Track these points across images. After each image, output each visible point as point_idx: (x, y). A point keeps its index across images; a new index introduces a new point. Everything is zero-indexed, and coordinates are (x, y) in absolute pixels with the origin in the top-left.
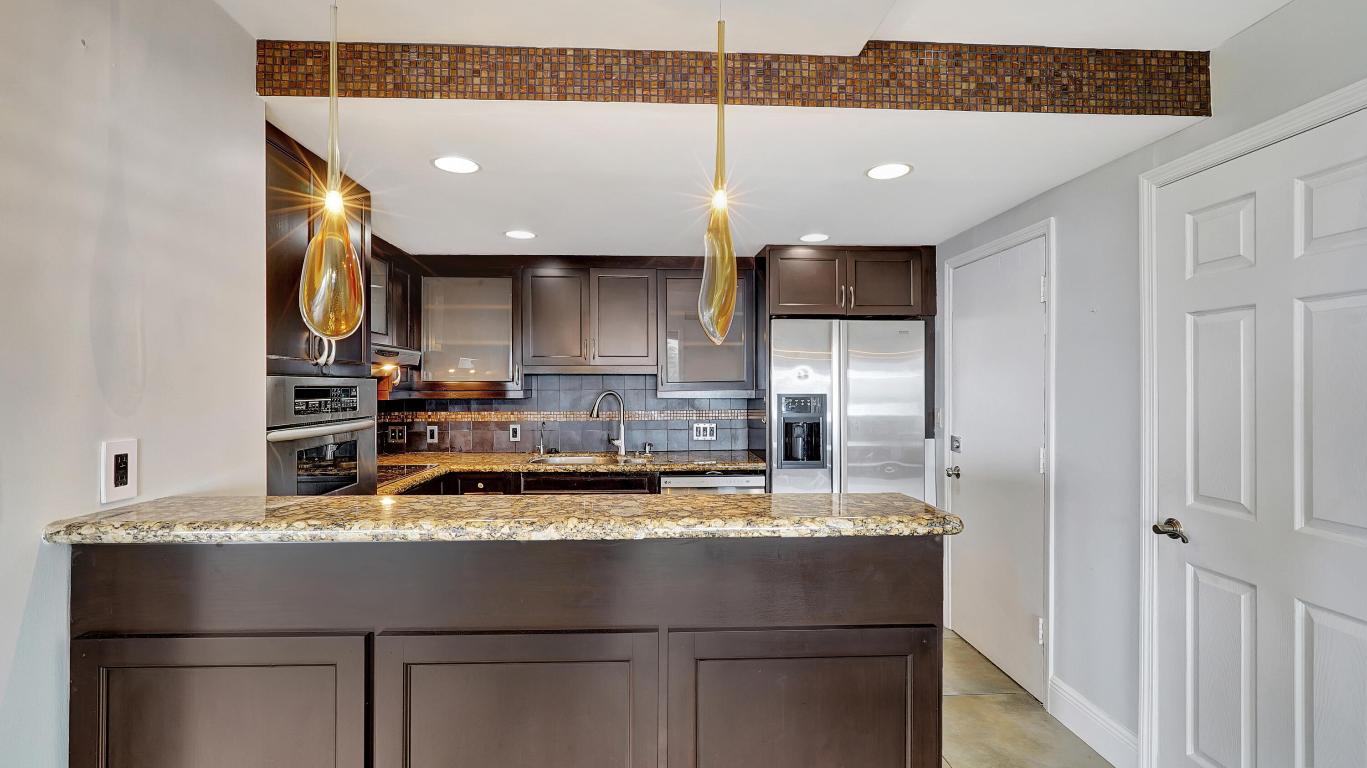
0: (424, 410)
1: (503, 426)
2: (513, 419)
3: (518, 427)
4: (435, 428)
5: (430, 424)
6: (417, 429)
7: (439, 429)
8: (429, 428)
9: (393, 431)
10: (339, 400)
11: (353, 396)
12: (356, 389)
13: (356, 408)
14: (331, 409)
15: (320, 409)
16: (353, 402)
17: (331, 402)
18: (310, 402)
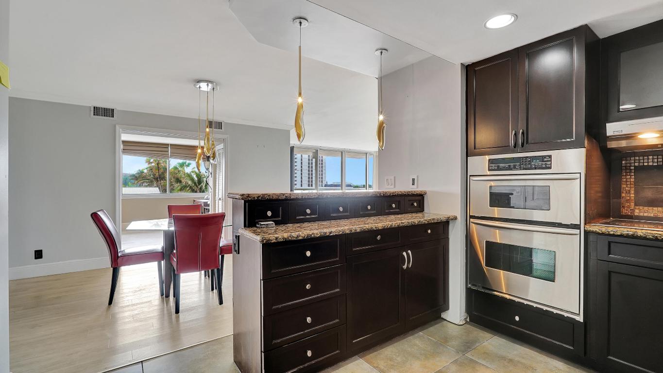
10: (529, 164)
11: (547, 161)
12: (550, 156)
13: (550, 168)
14: (520, 169)
15: (509, 169)
16: (546, 164)
17: (520, 165)
18: (502, 165)
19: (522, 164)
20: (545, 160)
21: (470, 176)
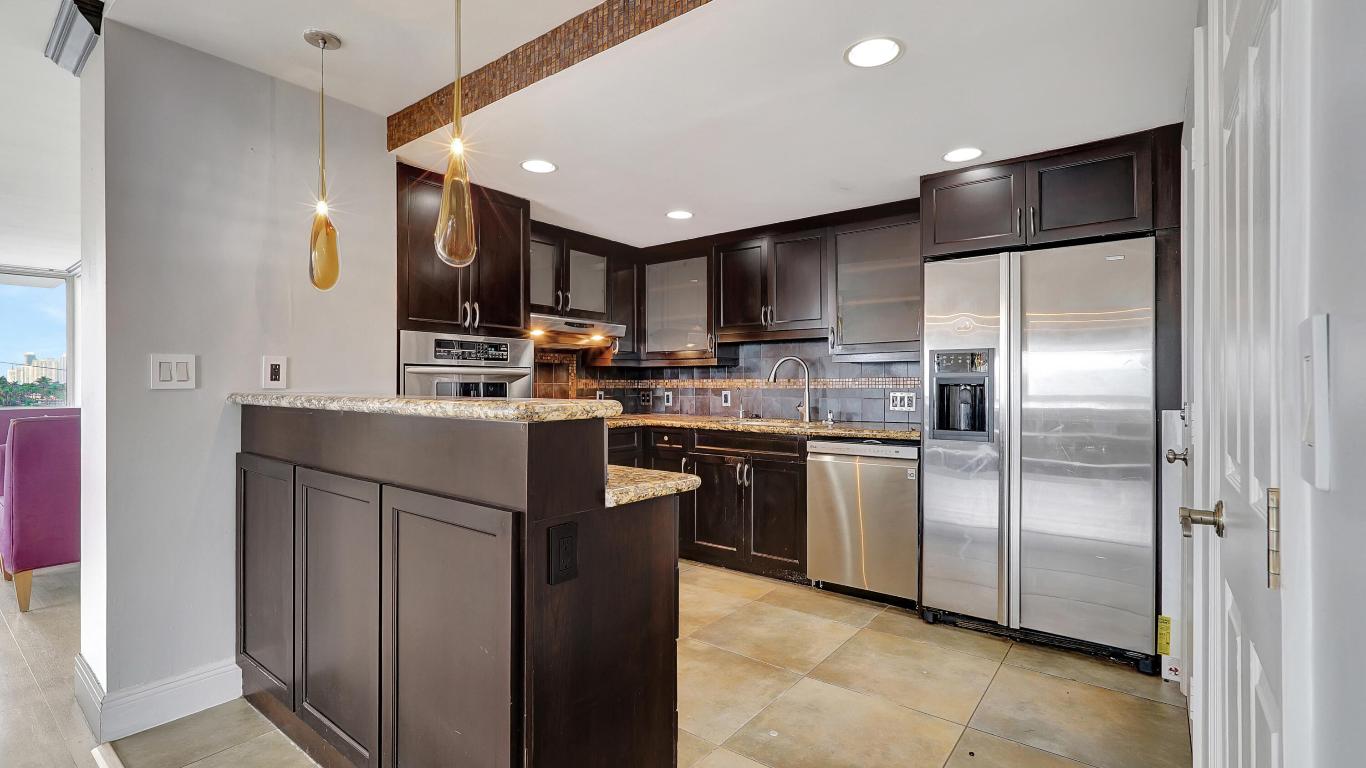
0: (663, 378)
1: (717, 392)
2: (724, 387)
3: (728, 393)
4: (670, 394)
5: (667, 390)
6: (659, 393)
7: (673, 395)
8: (666, 393)
9: (643, 395)
10: (486, 352)
11: (503, 351)
12: (506, 345)
13: (506, 360)
14: (477, 358)
15: (463, 357)
16: (502, 355)
17: (476, 353)
18: (453, 351)
19: (479, 352)
20: (502, 348)
21: (405, 365)
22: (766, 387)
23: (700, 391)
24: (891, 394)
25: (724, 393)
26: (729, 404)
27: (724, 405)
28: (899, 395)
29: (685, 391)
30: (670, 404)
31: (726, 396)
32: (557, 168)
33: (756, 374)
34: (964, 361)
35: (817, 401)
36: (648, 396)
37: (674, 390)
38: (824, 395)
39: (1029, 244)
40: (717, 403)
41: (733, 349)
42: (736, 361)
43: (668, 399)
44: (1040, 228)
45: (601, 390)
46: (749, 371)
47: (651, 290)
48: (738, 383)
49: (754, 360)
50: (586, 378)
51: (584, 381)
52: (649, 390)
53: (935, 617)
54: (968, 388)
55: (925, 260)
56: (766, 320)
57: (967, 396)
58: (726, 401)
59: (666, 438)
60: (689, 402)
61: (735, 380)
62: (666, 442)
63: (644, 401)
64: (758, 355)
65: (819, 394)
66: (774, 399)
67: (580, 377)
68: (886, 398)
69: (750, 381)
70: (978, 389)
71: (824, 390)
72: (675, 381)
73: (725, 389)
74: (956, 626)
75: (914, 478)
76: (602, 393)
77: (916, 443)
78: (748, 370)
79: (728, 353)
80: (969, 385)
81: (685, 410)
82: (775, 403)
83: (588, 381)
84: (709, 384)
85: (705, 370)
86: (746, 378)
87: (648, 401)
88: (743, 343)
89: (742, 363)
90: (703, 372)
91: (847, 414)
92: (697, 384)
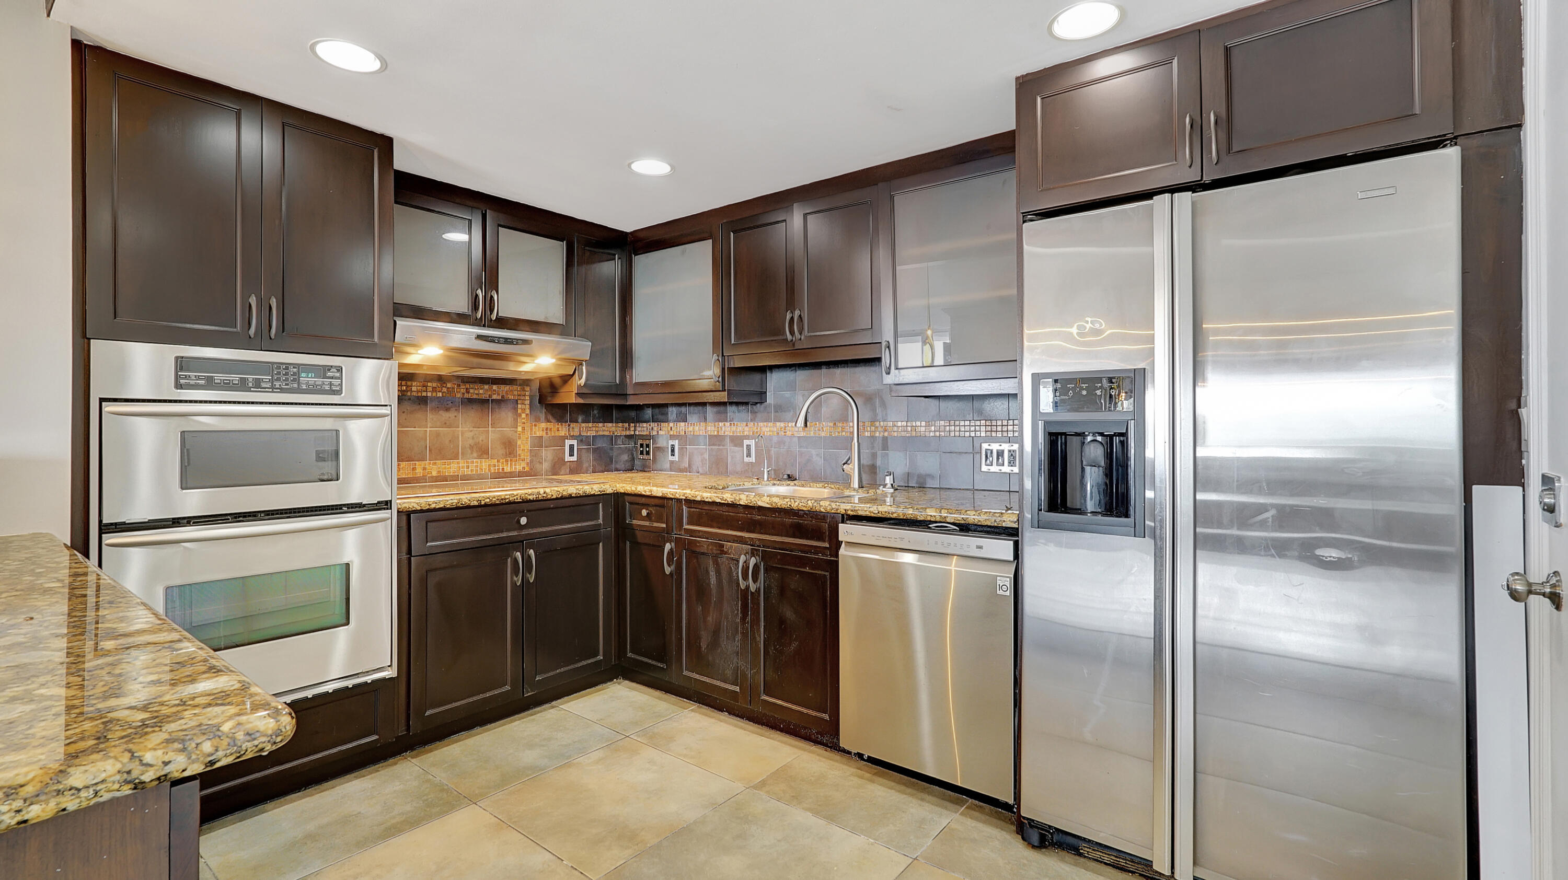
0: (667, 421)
1: (737, 441)
2: (746, 433)
3: (752, 443)
4: (676, 443)
5: (672, 437)
6: (662, 442)
7: (679, 444)
8: (671, 442)
9: (642, 445)
10: (294, 380)
11: (332, 378)
12: (340, 369)
13: (339, 392)
14: (273, 389)
15: (242, 386)
16: (331, 384)
17: (272, 381)
18: (218, 377)
19: (278, 379)
20: (329, 374)
21: (102, 400)
22: (802, 434)
23: (716, 440)
24: (985, 446)
25: (746, 442)
26: (753, 459)
27: (746, 460)
28: (995, 447)
29: (694, 440)
30: (676, 458)
31: (749, 447)
32: (385, 65)
33: (789, 415)
34: (1091, 391)
35: (874, 456)
36: (648, 446)
37: (684, 439)
38: (885, 447)
39: (1207, 179)
40: (736, 457)
41: (757, 377)
42: (761, 396)
43: (673, 451)
44: (1227, 148)
45: (573, 437)
46: (783, 411)
47: (642, 293)
48: (767, 429)
49: (787, 394)
50: (549, 421)
51: (543, 425)
52: (649, 437)
53: (1043, 838)
54: (1099, 438)
55: (1026, 217)
56: (792, 333)
57: (1095, 452)
58: (749, 455)
59: (644, 512)
60: (701, 454)
61: (761, 424)
62: (643, 519)
63: (642, 453)
64: (792, 387)
65: (878, 444)
66: (814, 452)
67: (538, 420)
68: (976, 452)
69: (782, 425)
70: (1116, 440)
71: (885, 439)
72: (682, 424)
73: (747, 437)
74: (1081, 855)
75: (1009, 593)
76: (575, 442)
77: (1012, 533)
78: (779, 409)
79: (749, 383)
80: (1102, 434)
81: (694, 468)
82: (815, 458)
83: (549, 425)
84: (726, 429)
85: (722, 408)
86: (778, 420)
87: (648, 453)
88: (772, 368)
89: (770, 399)
90: (718, 413)
91: (919, 476)
92: (711, 428)
